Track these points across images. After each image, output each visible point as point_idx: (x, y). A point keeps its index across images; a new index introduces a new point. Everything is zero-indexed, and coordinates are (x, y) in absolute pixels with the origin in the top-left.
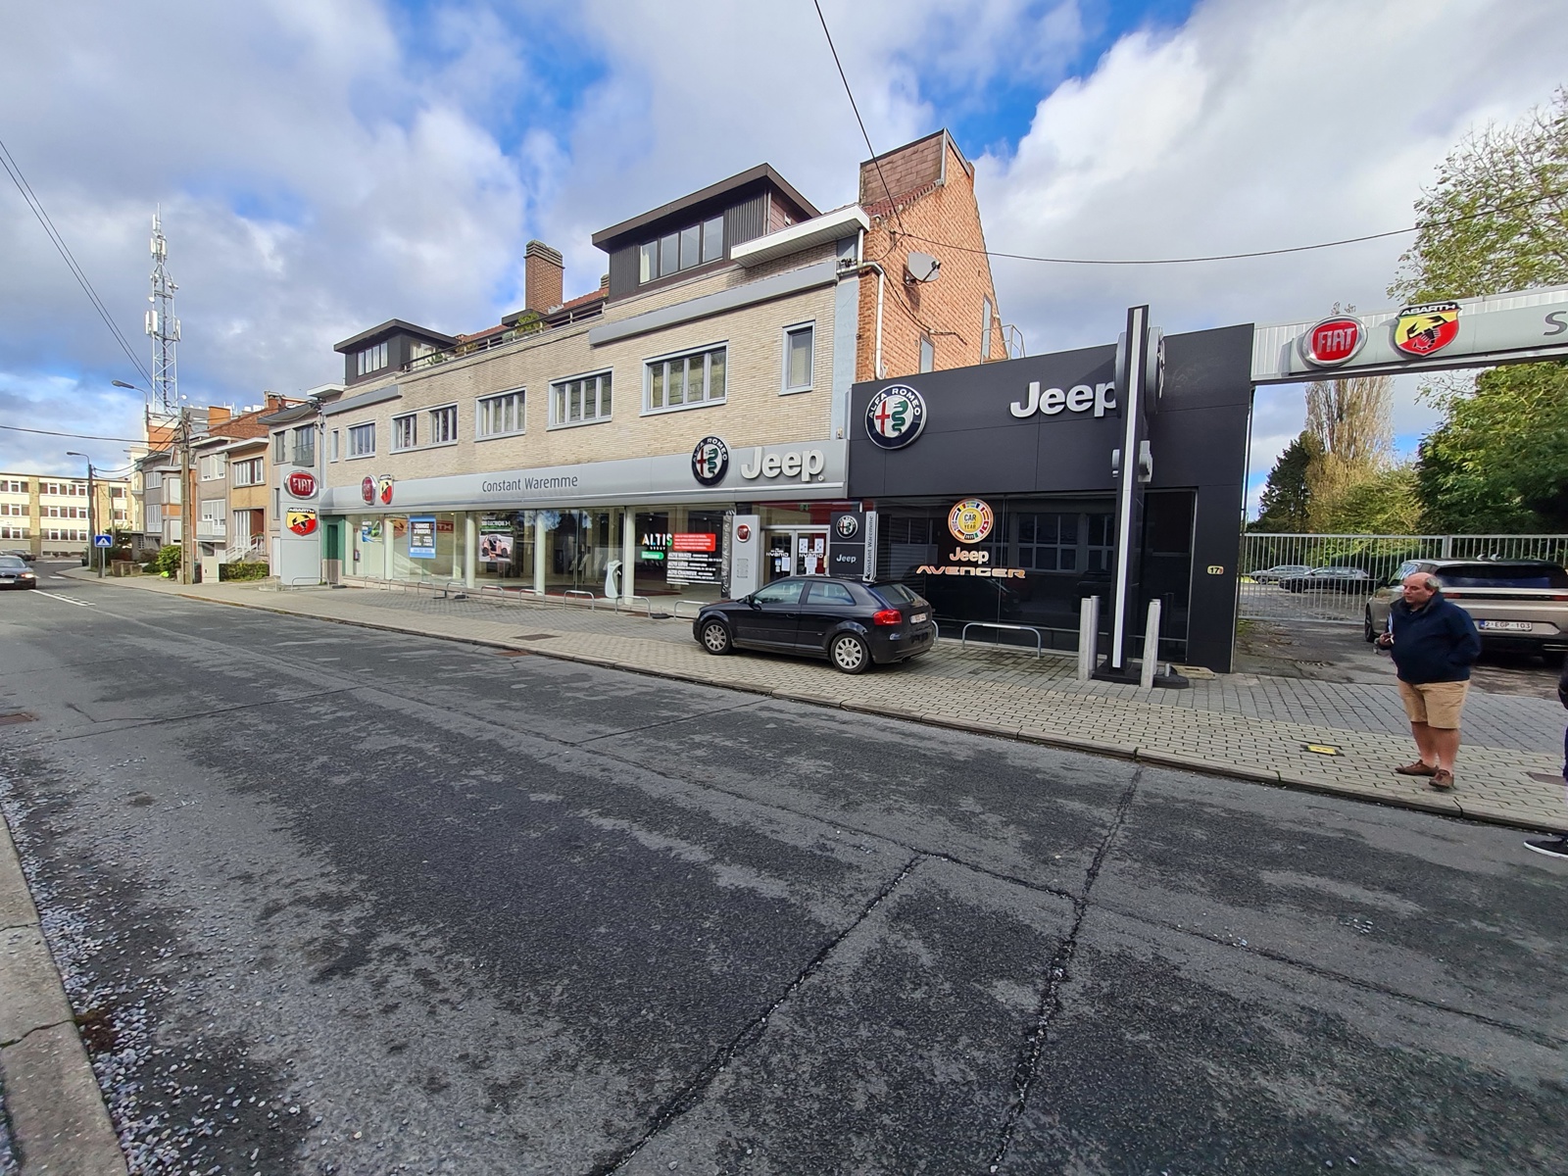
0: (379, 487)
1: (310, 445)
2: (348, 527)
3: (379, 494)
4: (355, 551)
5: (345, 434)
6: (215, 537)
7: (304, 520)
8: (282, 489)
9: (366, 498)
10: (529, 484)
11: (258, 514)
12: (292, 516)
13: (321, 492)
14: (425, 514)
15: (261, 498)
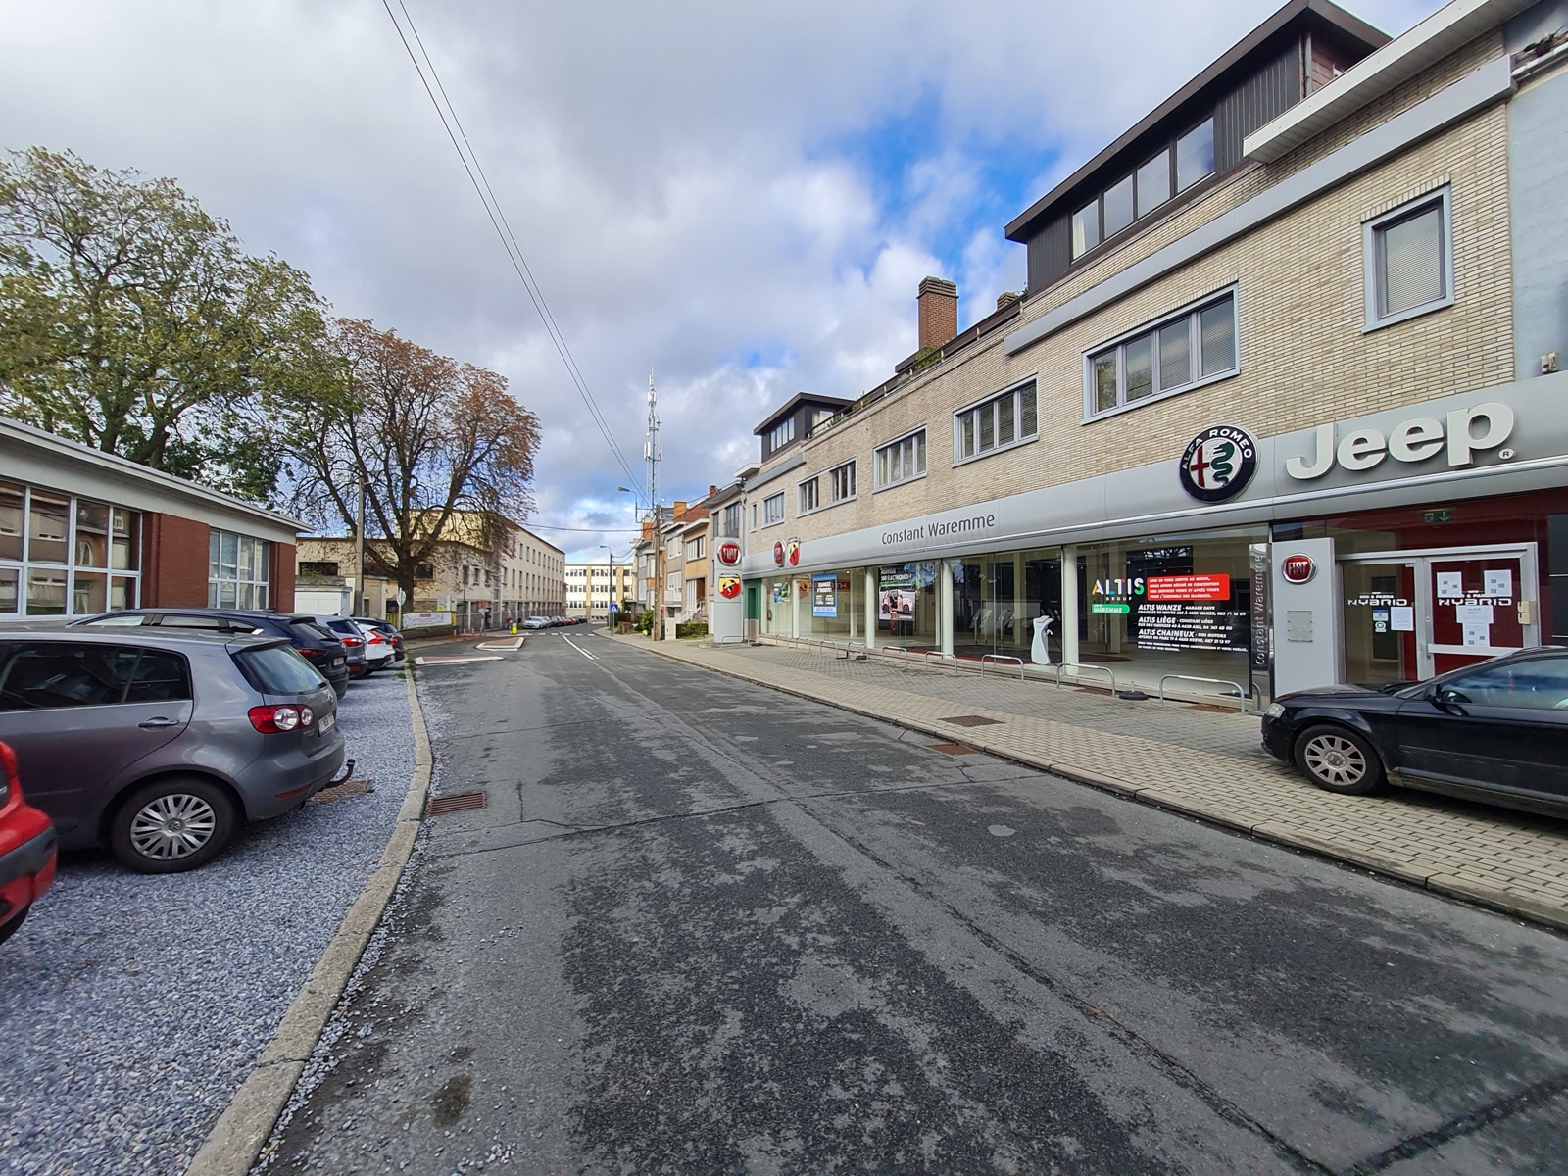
0: (788, 550)
1: (736, 520)
2: (764, 589)
3: (788, 556)
4: (769, 611)
5: (761, 505)
6: (675, 603)
7: (731, 584)
8: (717, 560)
9: (778, 561)
10: (933, 530)
11: (701, 581)
12: (723, 581)
13: (745, 559)
14: (826, 573)
15: (702, 569)
